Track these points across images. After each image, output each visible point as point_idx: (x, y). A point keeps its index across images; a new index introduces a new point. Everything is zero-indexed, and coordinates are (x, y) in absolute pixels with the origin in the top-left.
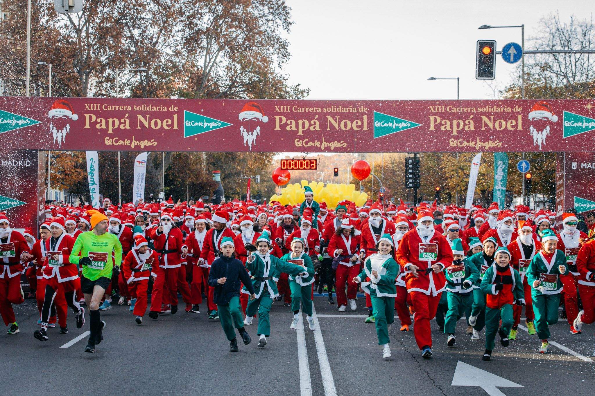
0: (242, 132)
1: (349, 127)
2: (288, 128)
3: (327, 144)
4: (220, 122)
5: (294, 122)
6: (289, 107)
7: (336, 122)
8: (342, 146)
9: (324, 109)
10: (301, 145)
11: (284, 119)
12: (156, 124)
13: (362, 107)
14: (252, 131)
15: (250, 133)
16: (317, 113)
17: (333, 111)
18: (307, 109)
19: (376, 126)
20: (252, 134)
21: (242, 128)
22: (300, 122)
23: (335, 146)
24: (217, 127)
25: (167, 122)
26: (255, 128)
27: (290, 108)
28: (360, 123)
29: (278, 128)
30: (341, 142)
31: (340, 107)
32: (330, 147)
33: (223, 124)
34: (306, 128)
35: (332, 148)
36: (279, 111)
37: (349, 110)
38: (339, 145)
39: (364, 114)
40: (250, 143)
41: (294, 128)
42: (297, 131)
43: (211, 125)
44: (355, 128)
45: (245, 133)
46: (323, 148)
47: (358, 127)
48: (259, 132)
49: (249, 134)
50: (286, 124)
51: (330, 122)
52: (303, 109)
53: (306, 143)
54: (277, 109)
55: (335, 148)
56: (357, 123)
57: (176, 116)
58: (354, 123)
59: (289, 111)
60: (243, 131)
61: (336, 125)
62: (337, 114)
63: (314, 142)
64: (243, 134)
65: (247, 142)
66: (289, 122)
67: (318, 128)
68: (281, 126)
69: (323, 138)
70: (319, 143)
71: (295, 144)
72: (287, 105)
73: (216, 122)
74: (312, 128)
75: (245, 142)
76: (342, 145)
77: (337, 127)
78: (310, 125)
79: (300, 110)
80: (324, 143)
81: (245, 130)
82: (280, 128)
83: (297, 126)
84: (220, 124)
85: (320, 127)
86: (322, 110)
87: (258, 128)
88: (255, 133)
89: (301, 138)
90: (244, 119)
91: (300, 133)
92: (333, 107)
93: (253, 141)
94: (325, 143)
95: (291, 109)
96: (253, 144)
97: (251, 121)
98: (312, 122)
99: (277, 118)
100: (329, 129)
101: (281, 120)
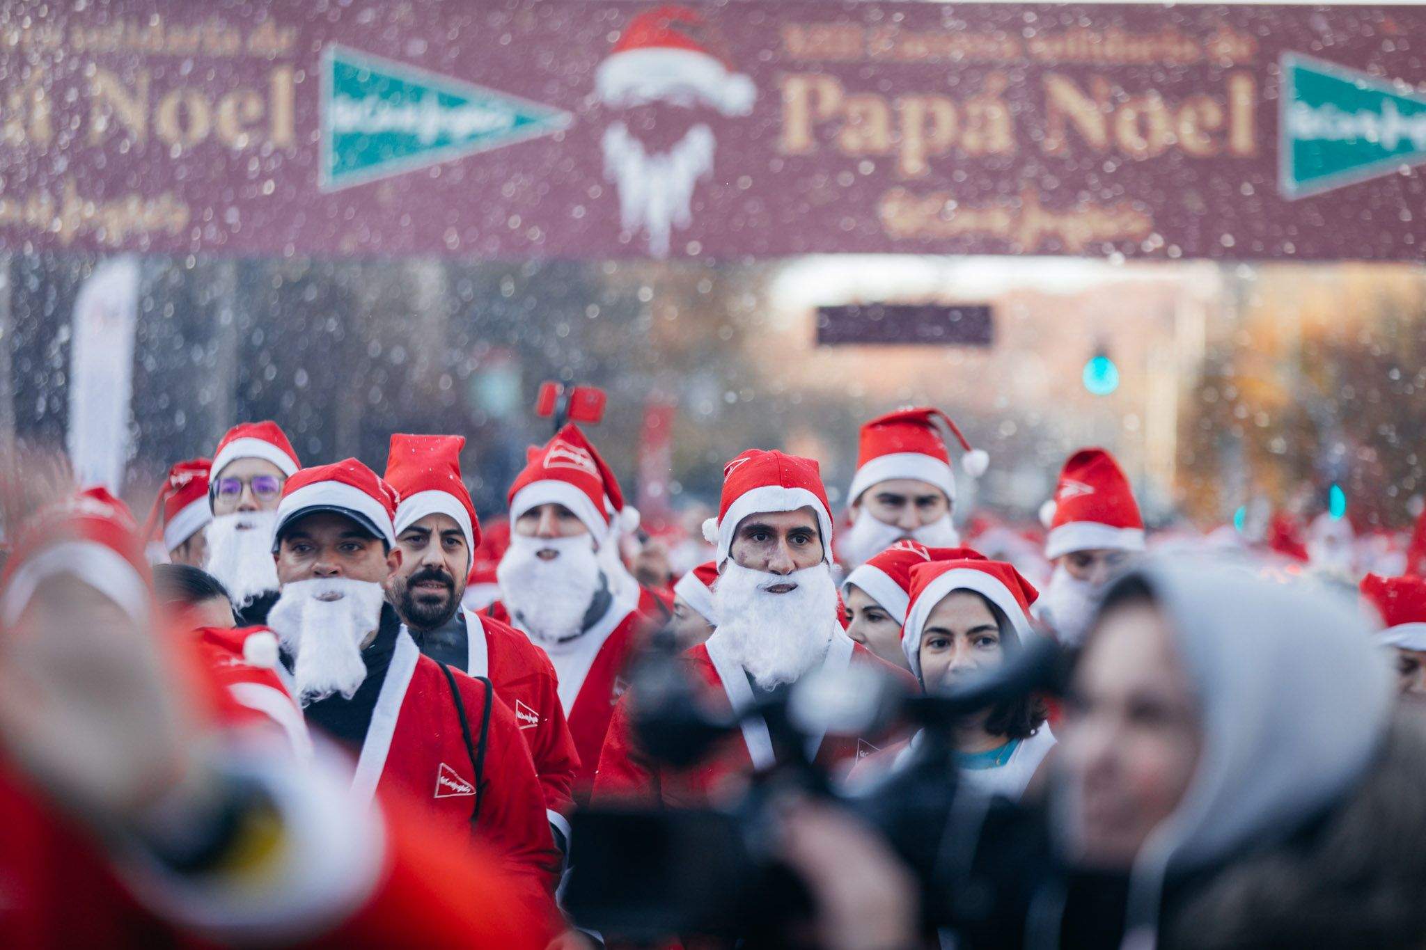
2: (849, 140)
3: (1048, 220)
5: (879, 110)
7: (1095, 109)
11: (831, 95)
12: (184, 120)
21: (614, 141)
22: (912, 109)
25: (240, 107)
28: (1213, 115)
29: (796, 136)
32: (1064, 234)
33: (520, 121)
34: (943, 138)
35: (1073, 240)
38: (1108, 225)
39: (1234, 69)
41: (882, 140)
42: (896, 155)
43: (465, 122)
44: (1192, 143)
48: (704, 159)
49: (649, 167)
50: (840, 120)
51: (1064, 109)
56: (1201, 115)
57: (282, 82)
58: (1189, 113)
61: (1093, 126)
62: (1103, 68)
66: (855, 109)
67: (1000, 139)
68: (817, 128)
71: (881, 217)
72: (847, 23)
74: (971, 142)
77: (1099, 139)
78: (963, 121)
81: (631, 147)
82: (810, 137)
83: (896, 130)
89: (918, 189)
90: (625, 94)
91: (913, 164)
97: (660, 104)
98: (974, 110)
99: (795, 91)
100: (1053, 144)
101: (813, 99)
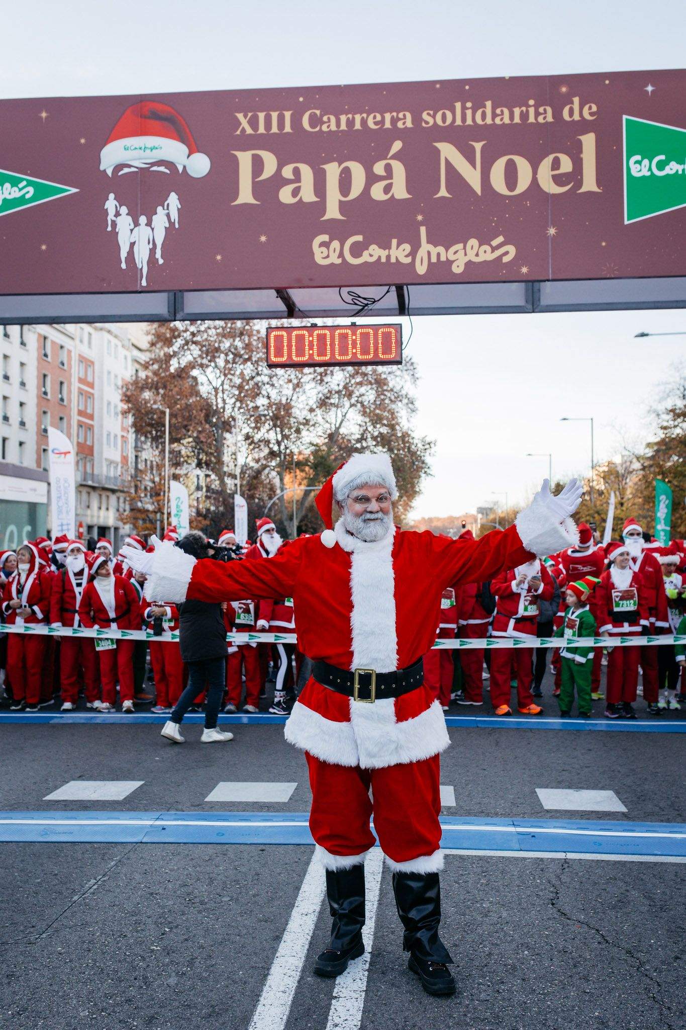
0: (111, 216)
1: (523, 184)
2: (285, 196)
3: (438, 252)
4: (30, 183)
5: (306, 172)
6: (288, 115)
7: (473, 163)
8: (500, 258)
9: (425, 116)
10: (334, 259)
11: (270, 162)
13: (576, 100)
14: (150, 214)
15: (143, 220)
16: (395, 133)
17: (459, 122)
18: (358, 118)
19: (635, 173)
20: (149, 224)
21: (111, 204)
22: (332, 171)
23: (471, 257)
24: (22, 200)
26: (162, 201)
27: (292, 117)
28: (566, 165)
29: (246, 196)
30: (495, 243)
31: (489, 104)
32: (449, 263)
33: (40, 191)
34: (356, 190)
35: (458, 268)
36: (249, 131)
37: (524, 116)
38: (486, 255)
39: (584, 126)
40: (142, 257)
41: (308, 195)
42: (321, 206)
44: (549, 187)
45: (124, 222)
46: (421, 269)
47: (558, 180)
48: (174, 216)
49: (136, 224)
50: (278, 181)
51: (448, 162)
52: (343, 118)
53: (357, 250)
54: (244, 123)
55: (469, 264)
56: (556, 164)
58: (547, 162)
59: (288, 129)
60: (117, 214)
61: (472, 177)
62: (477, 132)
63: (386, 246)
64: (114, 224)
65: (131, 253)
66: (287, 172)
67: (400, 191)
68: (258, 188)
69: (423, 230)
70: (407, 247)
71: (312, 254)
72: (281, 109)
73: (15, 182)
74: (377, 193)
75: (123, 254)
76: (498, 253)
77: (477, 186)
78: (372, 179)
79: (330, 124)
80: (425, 246)
81: (124, 210)
82: (255, 194)
83: (320, 187)
84: (31, 190)
85: (410, 186)
86: (417, 119)
87: (173, 200)
88: (160, 221)
89: (338, 231)
90: (119, 167)
91: (333, 212)
92: (458, 105)
93: (153, 251)
94: (430, 247)
95: (296, 122)
96: (152, 260)
97: (144, 172)
98: (379, 168)
99: (245, 159)
100: (443, 192)
101: (258, 165)
